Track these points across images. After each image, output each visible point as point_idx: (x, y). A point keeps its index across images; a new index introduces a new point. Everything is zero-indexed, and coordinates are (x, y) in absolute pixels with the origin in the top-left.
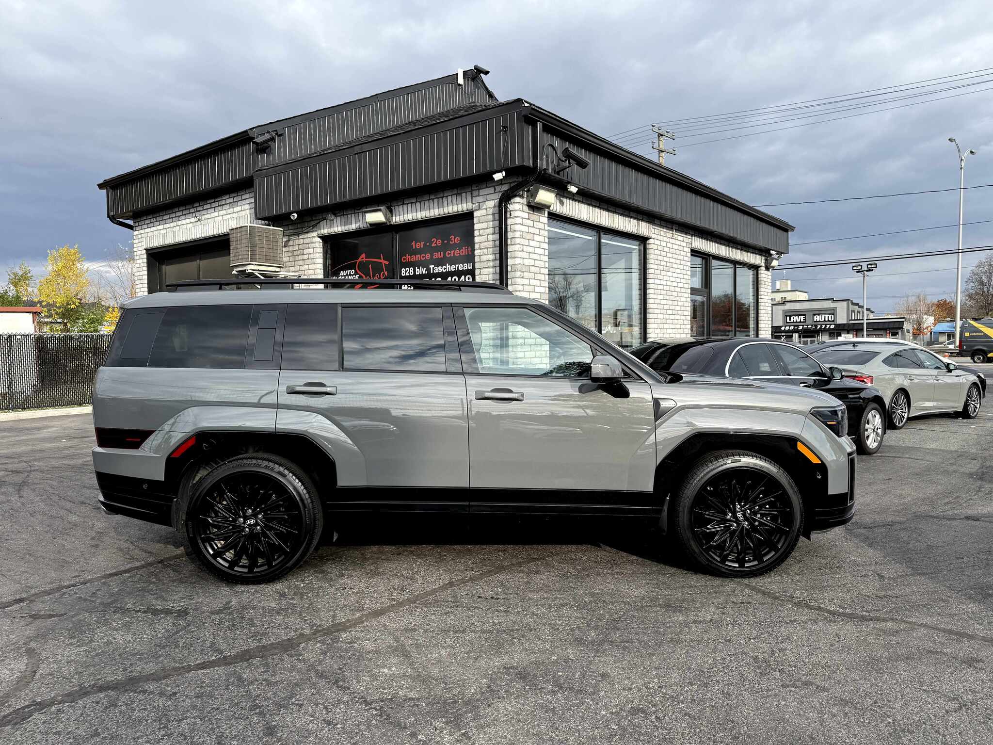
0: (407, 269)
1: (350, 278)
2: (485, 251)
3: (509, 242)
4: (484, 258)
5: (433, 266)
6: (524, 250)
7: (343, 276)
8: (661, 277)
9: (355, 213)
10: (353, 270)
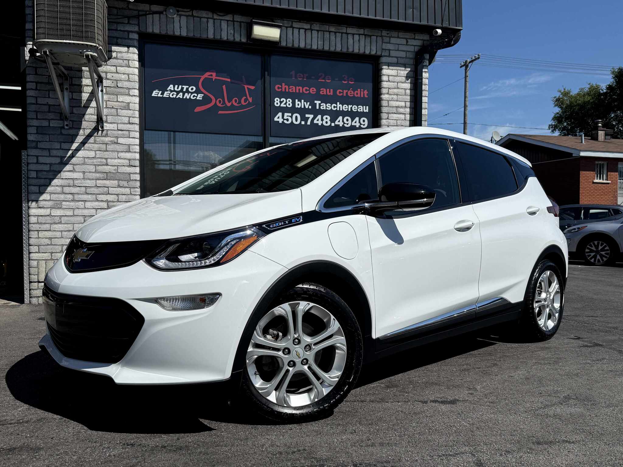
0: (285, 100)
1: (187, 96)
2: (395, 97)
4: (394, 104)
5: (320, 102)
7: (174, 91)
9: (214, 19)
10: (195, 89)
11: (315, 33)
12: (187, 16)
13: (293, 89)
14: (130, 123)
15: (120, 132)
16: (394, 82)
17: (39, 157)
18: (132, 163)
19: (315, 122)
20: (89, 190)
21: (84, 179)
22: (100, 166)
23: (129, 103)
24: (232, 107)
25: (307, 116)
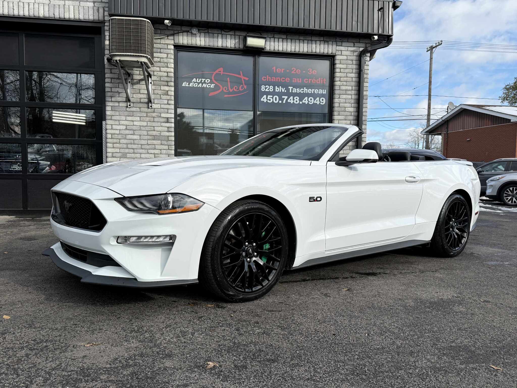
0: (268, 86)
1: (204, 85)
2: (345, 83)
3: (364, 80)
4: (344, 88)
5: (292, 87)
7: (196, 82)
9: (222, 34)
10: (209, 80)
11: (289, 40)
12: (205, 33)
13: (274, 79)
14: (168, 104)
15: (162, 110)
16: (344, 73)
17: (113, 125)
18: (170, 130)
20: (143, 147)
21: (140, 139)
22: (150, 132)
23: (168, 91)
24: (234, 92)
25: (283, 97)
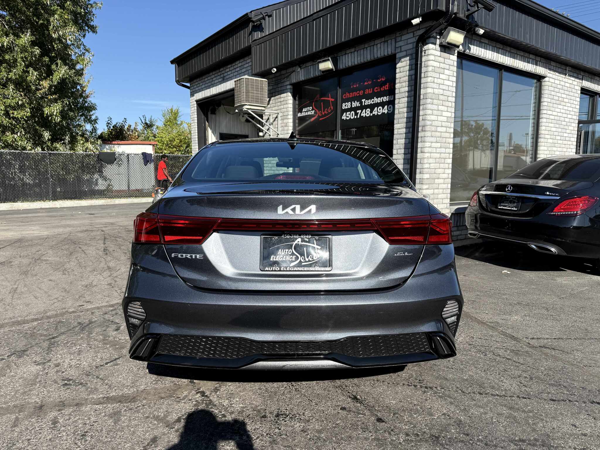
1: (309, 113)
2: (404, 84)
3: (423, 75)
4: (402, 90)
5: (365, 100)
6: (435, 82)
7: (305, 111)
8: (553, 109)
9: (313, 65)
10: (311, 107)
11: (356, 53)
12: (304, 68)
13: (351, 95)
19: (362, 115)
24: (326, 115)
25: (358, 111)
